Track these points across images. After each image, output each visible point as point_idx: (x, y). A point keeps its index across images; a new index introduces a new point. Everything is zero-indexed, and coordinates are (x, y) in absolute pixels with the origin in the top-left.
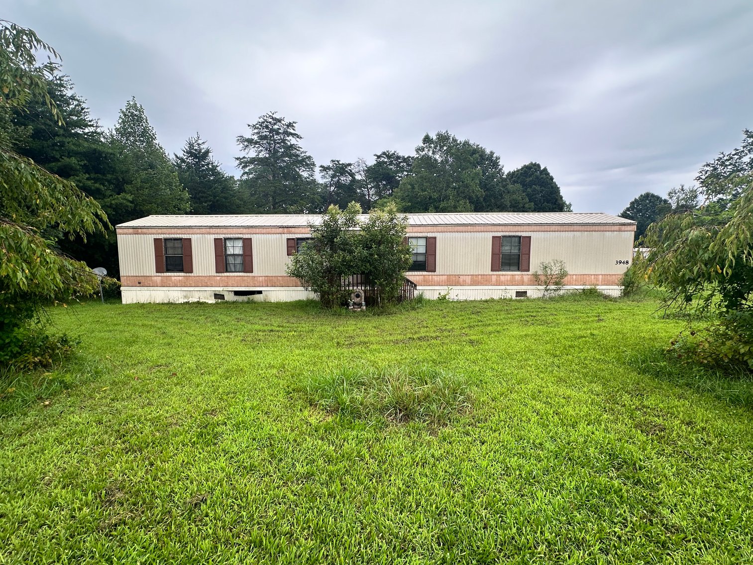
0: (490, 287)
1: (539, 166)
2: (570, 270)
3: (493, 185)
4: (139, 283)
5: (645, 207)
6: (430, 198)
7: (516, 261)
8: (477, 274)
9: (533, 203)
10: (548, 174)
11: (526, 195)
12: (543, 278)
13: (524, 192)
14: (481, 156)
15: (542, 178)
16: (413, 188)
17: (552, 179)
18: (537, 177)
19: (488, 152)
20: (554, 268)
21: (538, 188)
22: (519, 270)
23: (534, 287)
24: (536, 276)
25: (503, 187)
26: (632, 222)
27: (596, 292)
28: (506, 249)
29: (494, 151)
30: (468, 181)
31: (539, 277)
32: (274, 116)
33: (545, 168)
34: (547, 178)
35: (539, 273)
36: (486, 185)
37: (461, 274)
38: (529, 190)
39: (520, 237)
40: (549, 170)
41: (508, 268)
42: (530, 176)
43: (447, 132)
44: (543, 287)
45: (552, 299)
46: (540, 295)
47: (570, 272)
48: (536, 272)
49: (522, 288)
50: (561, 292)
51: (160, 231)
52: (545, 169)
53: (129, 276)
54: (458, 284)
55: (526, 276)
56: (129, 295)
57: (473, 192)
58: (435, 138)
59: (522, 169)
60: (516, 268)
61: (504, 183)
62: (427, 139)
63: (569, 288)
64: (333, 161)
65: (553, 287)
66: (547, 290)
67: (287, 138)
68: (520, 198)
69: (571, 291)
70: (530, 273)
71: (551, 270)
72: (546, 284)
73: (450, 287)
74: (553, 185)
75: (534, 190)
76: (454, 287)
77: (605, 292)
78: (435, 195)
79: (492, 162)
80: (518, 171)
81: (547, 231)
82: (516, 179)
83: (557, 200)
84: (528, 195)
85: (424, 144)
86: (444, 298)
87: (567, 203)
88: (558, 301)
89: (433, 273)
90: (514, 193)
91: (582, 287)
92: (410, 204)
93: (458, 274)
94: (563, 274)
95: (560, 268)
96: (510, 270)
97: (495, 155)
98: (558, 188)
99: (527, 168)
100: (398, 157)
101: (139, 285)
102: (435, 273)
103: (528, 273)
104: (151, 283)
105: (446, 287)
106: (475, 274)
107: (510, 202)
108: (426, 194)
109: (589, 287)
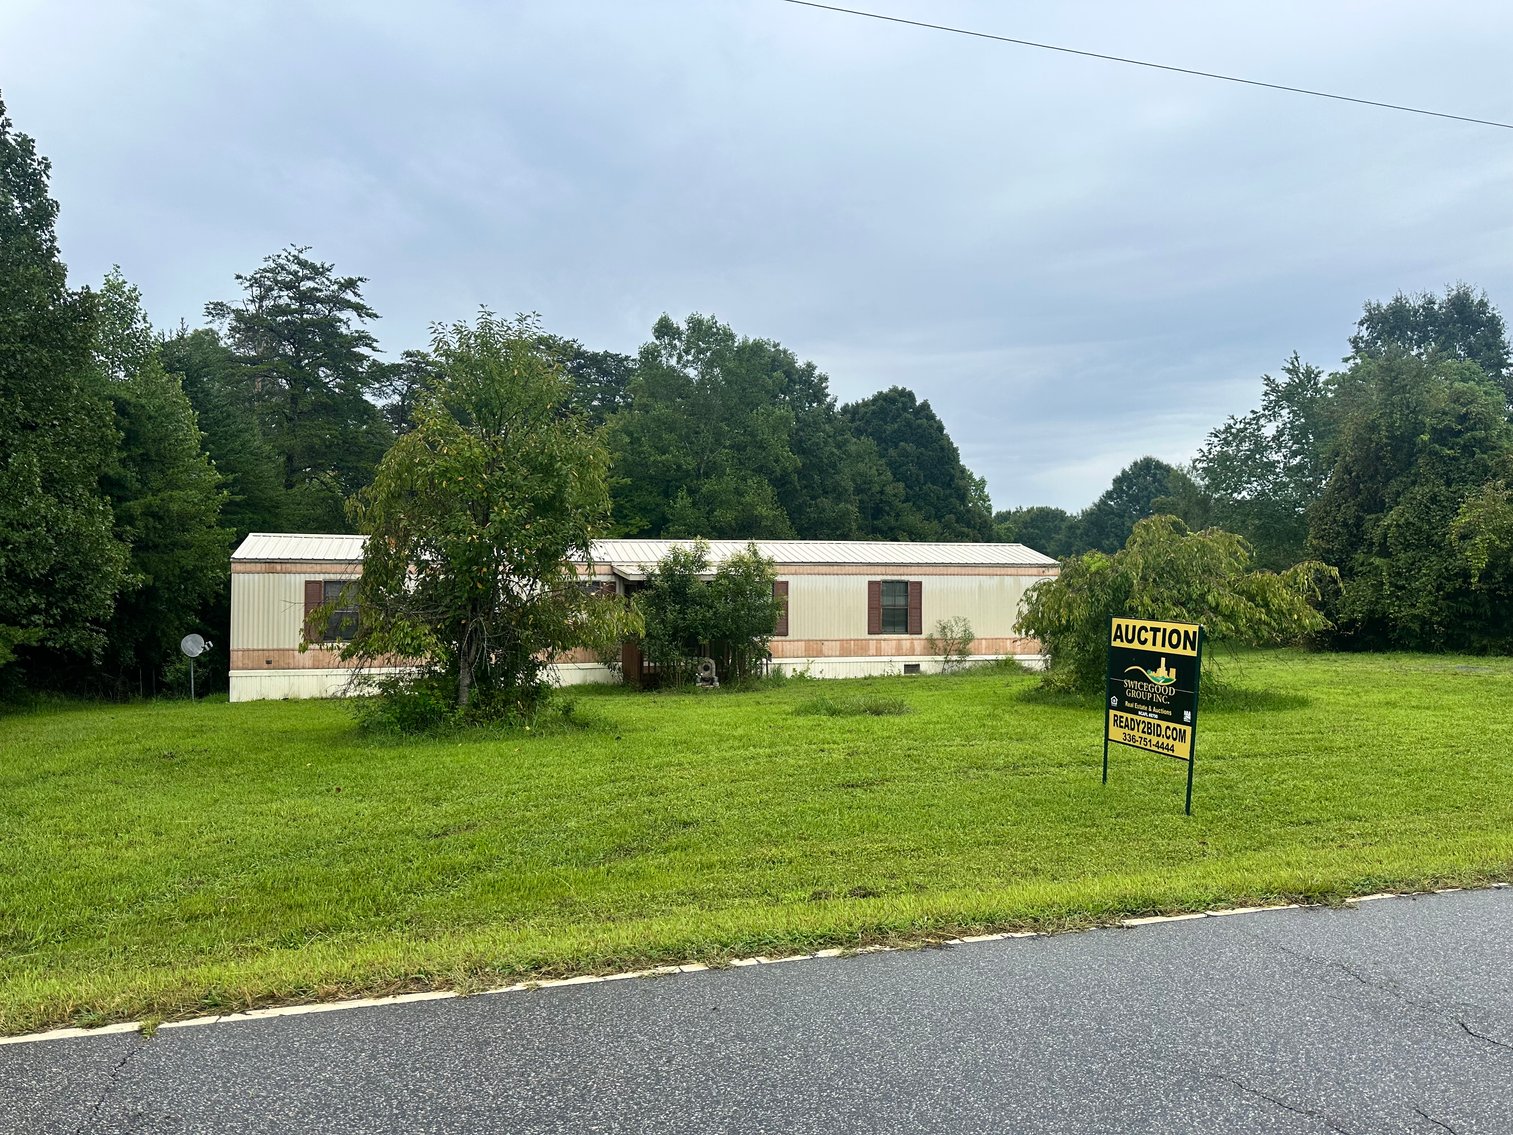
0: (868, 659)
1: (911, 396)
2: (978, 632)
3: (817, 444)
4: (268, 662)
5: (1145, 493)
6: (679, 467)
7: (902, 618)
8: (848, 638)
9: (901, 485)
10: (932, 417)
11: (887, 465)
12: (941, 644)
13: (881, 456)
14: (788, 374)
15: (919, 426)
16: (635, 441)
17: (941, 428)
18: (909, 424)
19: (800, 363)
20: (955, 629)
21: (910, 447)
22: (906, 632)
23: (929, 658)
24: (931, 640)
25: (839, 447)
26: (1052, 561)
27: (1013, 663)
28: (887, 601)
29: (815, 363)
30: (764, 434)
31: (937, 642)
32: (301, 256)
33: (926, 401)
34: (931, 426)
35: (935, 636)
36: (801, 441)
37: (825, 638)
38: (892, 452)
39: (906, 583)
40: (934, 409)
41: (891, 629)
42: (894, 420)
43: (713, 317)
44: (941, 658)
45: (954, 674)
46: (938, 669)
47: (977, 635)
48: (931, 635)
49: (912, 660)
50: (967, 665)
51: (318, 568)
52: (925, 406)
53: (248, 650)
54: (820, 654)
55: (918, 642)
56: (245, 685)
57: (776, 461)
58: (683, 327)
59: (875, 400)
60: (903, 629)
61: (839, 438)
62: (664, 329)
63: (980, 656)
64: (409, 354)
65: (955, 658)
66: (947, 662)
67: (338, 314)
68: (874, 471)
69: (980, 663)
70: (923, 636)
71: (952, 632)
72: (946, 652)
73: (811, 659)
74: (945, 443)
75: (905, 454)
76: (817, 660)
77: (1025, 664)
78: (689, 463)
79: (810, 386)
80: (865, 404)
81: (943, 575)
82: (861, 424)
83: (952, 478)
84: (890, 464)
85: (657, 338)
86: (802, 675)
87: (977, 477)
88: (963, 676)
89: (783, 638)
90: (859, 457)
91: (994, 657)
92: (628, 481)
93: (821, 638)
94: (968, 638)
95: (963, 629)
96: (894, 633)
97: (817, 372)
98: (956, 450)
99: (885, 400)
100: (579, 354)
101: (266, 666)
102: (787, 638)
103: (919, 636)
104: (291, 661)
105: (805, 660)
106: (845, 638)
107: (854, 480)
108: (667, 461)
109: (1004, 657)
